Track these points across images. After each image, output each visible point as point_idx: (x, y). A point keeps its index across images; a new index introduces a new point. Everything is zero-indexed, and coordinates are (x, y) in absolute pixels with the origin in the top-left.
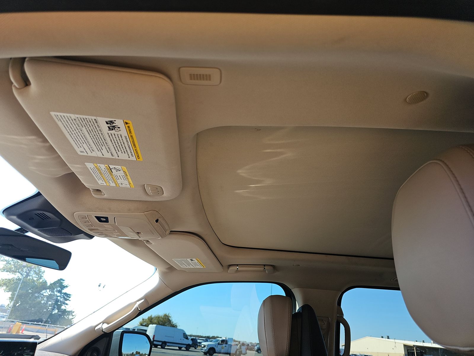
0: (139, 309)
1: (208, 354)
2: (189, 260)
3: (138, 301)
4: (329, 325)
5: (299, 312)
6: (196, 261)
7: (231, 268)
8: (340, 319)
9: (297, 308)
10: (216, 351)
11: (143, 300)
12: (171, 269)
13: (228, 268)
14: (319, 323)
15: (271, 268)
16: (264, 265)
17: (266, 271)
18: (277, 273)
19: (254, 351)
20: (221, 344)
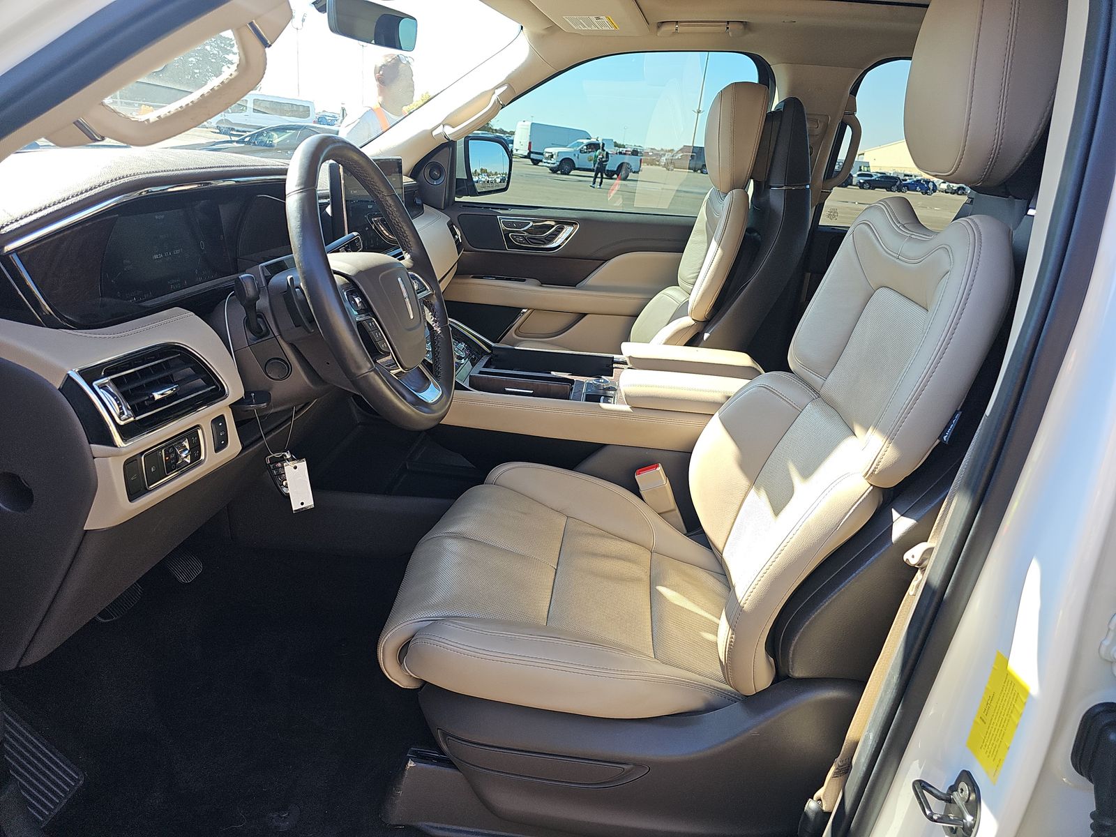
0: (501, 103)
1: (559, 172)
2: (593, 18)
3: (497, 87)
4: (826, 128)
5: (777, 112)
6: (605, 20)
7: (665, 28)
8: (849, 119)
9: (776, 102)
10: (577, 166)
11: (505, 88)
12: (553, 28)
13: (659, 27)
14: (807, 126)
15: (741, 27)
16: (728, 22)
17: (730, 33)
18: (750, 36)
19: (659, 165)
20: (586, 152)
